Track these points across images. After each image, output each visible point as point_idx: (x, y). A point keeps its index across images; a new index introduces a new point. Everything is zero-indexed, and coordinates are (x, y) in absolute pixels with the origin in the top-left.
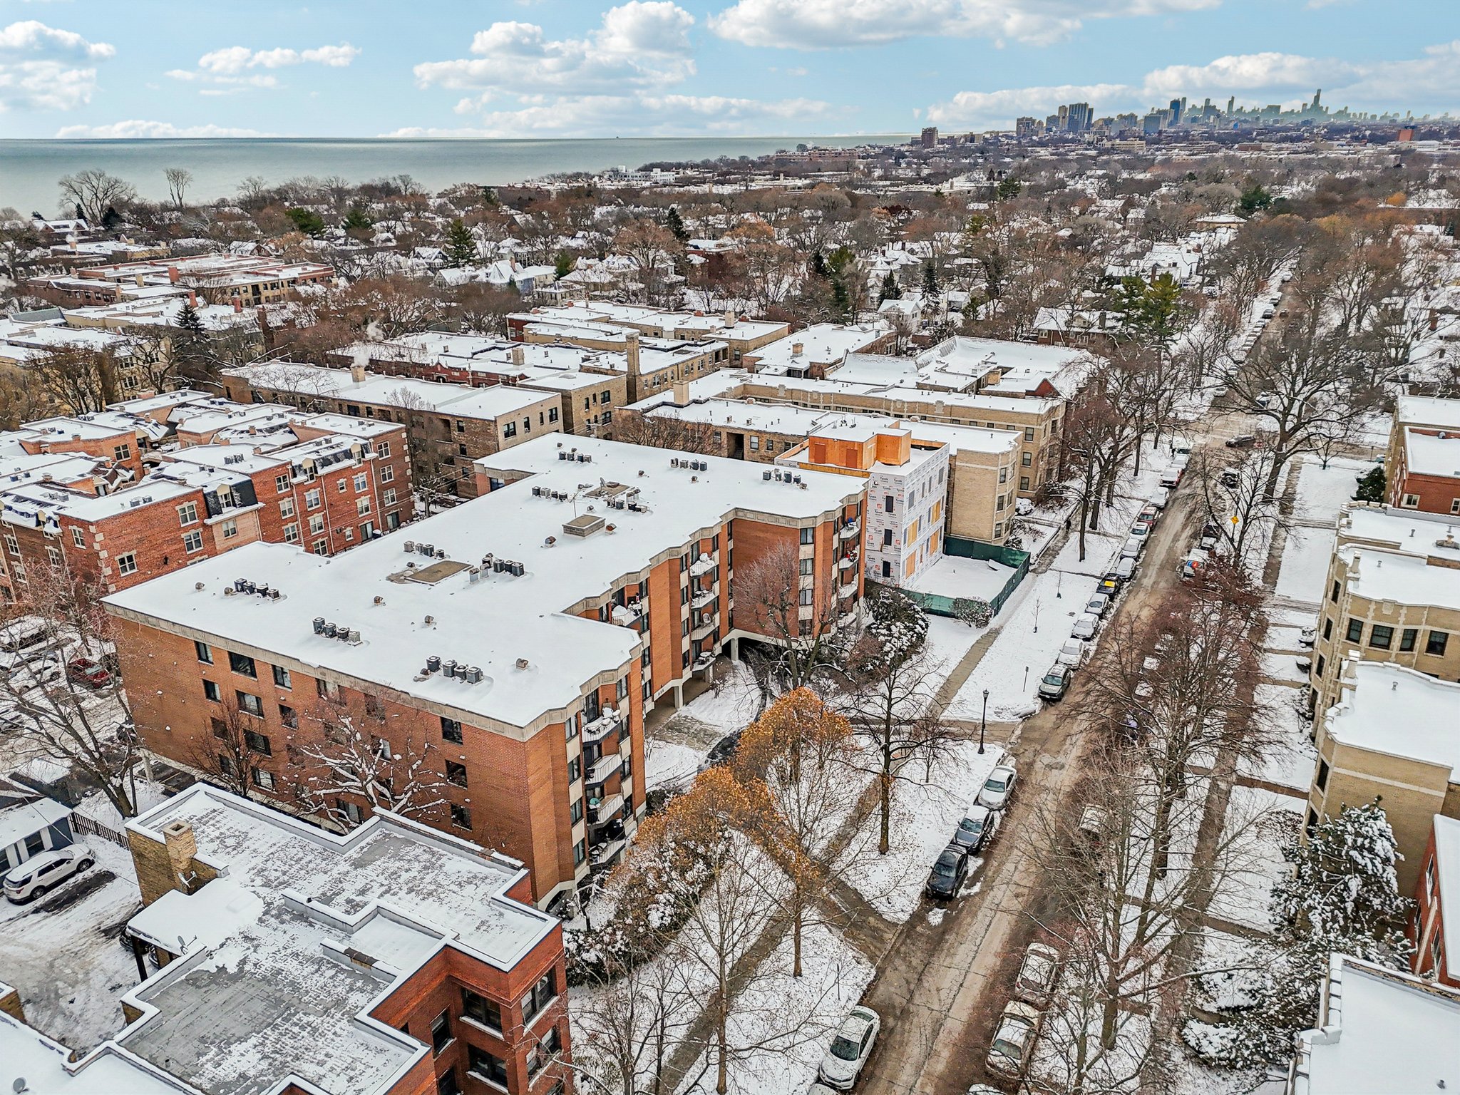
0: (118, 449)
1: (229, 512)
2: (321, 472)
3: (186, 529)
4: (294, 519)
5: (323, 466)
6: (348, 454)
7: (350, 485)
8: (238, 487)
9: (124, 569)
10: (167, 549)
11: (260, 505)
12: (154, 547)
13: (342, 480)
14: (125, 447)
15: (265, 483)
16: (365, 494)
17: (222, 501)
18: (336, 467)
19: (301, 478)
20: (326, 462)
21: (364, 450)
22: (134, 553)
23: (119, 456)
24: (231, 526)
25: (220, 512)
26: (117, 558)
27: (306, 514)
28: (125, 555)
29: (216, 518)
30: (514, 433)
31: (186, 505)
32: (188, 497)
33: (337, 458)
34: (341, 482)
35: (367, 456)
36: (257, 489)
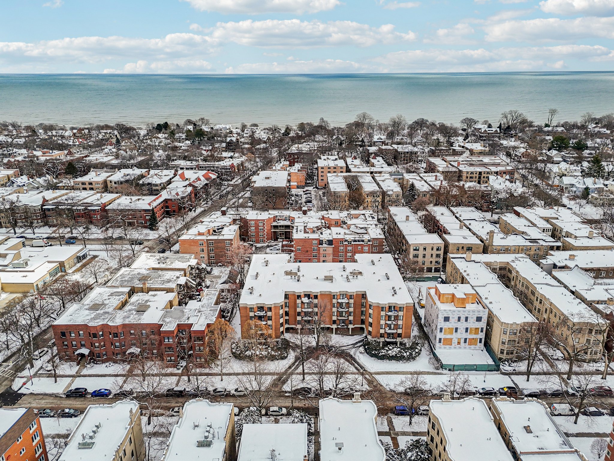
1: (324, 245)
2: (352, 243)
3: (314, 246)
4: (343, 252)
6: (363, 241)
7: (362, 249)
8: (328, 240)
9: (298, 250)
10: (308, 249)
11: (334, 246)
12: (305, 248)
15: (336, 242)
16: (367, 252)
17: (324, 242)
18: (358, 243)
19: (346, 243)
20: (355, 241)
21: (369, 241)
22: (300, 247)
24: (325, 249)
26: (297, 247)
27: (346, 252)
29: (321, 246)
30: (418, 250)
31: (314, 241)
32: (316, 239)
33: (359, 241)
34: (359, 247)
35: (369, 243)
36: (334, 242)
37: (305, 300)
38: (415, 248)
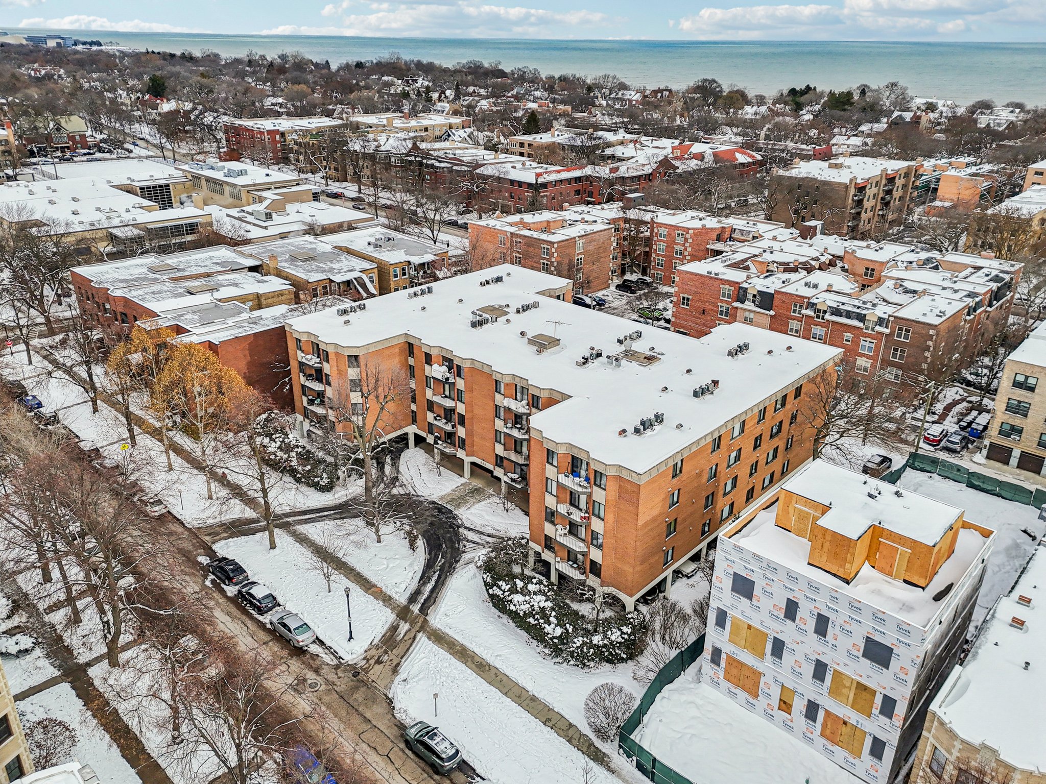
0: (867, 269)
1: (749, 305)
2: (828, 316)
3: (722, 301)
5: (832, 314)
6: (862, 318)
7: (856, 342)
8: (761, 293)
9: (683, 304)
10: (708, 307)
11: (772, 313)
12: (702, 301)
13: (848, 334)
14: (873, 270)
15: (783, 302)
16: (868, 357)
17: (750, 297)
18: (843, 320)
20: (836, 312)
21: (881, 321)
22: (690, 297)
23: (866, 274)
24: (749, 315)
25: (743, 302)
26: (682, 295)
28: (686, 296)
29: (741, 305)
30: (1032, 389)
31: (727, 287)
32: (731, 283)
33: (848, 315)
34: (848, 335)
35: (878, 328)
36: (776, 302)
37: (438, 371)
38: (1021, 378)
